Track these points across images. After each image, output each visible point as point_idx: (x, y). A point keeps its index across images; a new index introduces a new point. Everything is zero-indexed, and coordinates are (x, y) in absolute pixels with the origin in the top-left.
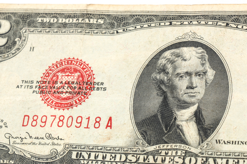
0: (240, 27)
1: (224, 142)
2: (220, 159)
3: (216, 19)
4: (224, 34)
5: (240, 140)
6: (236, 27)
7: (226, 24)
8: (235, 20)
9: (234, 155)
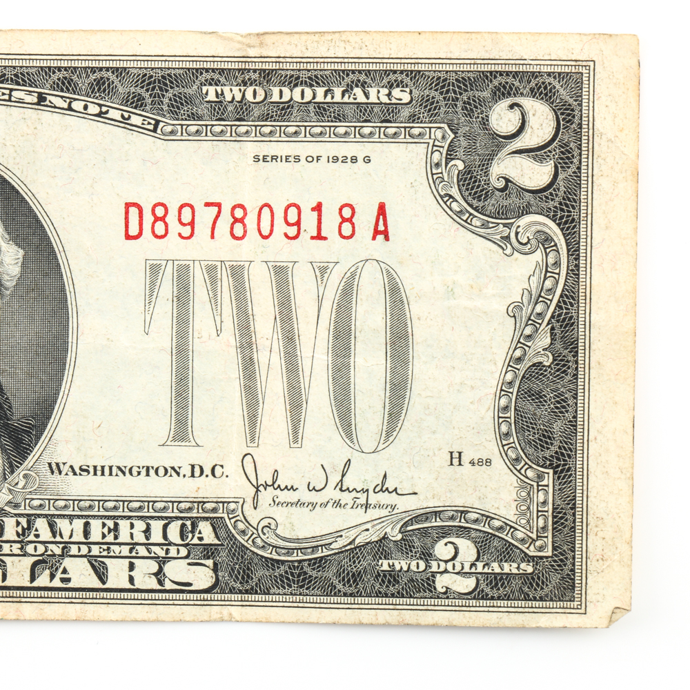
0: (78, 106)
1: (70, 469)
2: (67, 521)
3: (8, 81)
4: (35, 128)
5: (115, 463)
6: (66, 106)
7: (38, 98)
8: (63, 83)
9: (103, 506)
